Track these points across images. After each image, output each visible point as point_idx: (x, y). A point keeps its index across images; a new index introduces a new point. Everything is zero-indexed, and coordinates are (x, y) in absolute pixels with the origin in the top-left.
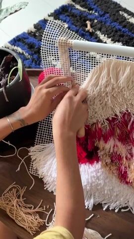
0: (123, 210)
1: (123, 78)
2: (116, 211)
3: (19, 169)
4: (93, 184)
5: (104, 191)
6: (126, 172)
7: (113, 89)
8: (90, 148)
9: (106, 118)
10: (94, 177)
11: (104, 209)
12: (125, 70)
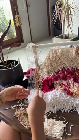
0: (72, 111)
1: (58, 54)
2: (69, 112)
3: (19, 102)
4: (55, 98)
5: (61, 101)
6: (69, 90)
7: (56, 59)
8: (50, 85)
9: (55, 72)
10: (54, 95)
11: (62, 112)
12: (59, 51)
